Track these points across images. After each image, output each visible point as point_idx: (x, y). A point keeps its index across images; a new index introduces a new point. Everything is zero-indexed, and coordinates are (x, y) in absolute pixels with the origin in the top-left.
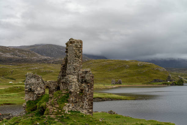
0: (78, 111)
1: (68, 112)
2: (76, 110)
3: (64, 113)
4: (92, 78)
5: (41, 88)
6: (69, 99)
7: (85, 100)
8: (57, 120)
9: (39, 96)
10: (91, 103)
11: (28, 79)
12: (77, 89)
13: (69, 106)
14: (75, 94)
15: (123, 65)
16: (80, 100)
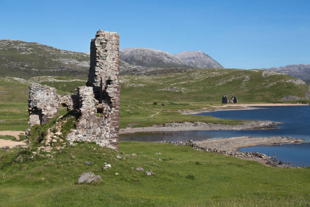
0: (94, 141)
1: (74, 142)
2: (89, 140)
3: (66, 144)
4: (116, 91)
5: (52, 106)
6: (78, 124)
7: (105, 125)
8: (49, 155)
9: (49, 119)
10: (116, 128)
11: (33, 94)
12: (91, 107)
13: (77, 133)
14: (88, 115)
15: (240, 76)
16: (96, 124)
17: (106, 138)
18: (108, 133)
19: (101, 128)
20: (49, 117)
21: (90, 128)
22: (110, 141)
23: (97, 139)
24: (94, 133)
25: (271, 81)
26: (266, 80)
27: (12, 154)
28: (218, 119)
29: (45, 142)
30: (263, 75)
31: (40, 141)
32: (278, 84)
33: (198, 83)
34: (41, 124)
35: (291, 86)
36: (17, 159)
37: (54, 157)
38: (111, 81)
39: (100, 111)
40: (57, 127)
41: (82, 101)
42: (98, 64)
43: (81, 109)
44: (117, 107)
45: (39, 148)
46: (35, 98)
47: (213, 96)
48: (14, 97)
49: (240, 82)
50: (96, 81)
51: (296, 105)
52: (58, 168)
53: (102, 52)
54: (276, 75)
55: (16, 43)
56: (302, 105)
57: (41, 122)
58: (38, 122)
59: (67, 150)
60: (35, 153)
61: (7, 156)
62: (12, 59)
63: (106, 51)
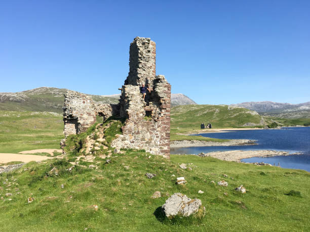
0: (143, 148)
1: (121, 149)
2: (137, 148)
3: (112, 152)
4: (167, 90)
5: (89, 114)
6: (124, 127)
7: (154, 129)
8: (93, 166)
9: (85, 128)
10: (167, 134)
11: (68, 101)
12: (139, 108)
13: (123, 140)
14: (136, 118)
15: (212, 109)
16: (145, 128)
17: (156, 145)
18: (158, 139)
19: (151, 133)
20: (85, 126)
21: (138, 133)
22: (161, 148)
23: (146, 146)
24: (143, 139)
25: (235, 113)
26: (231, 112)
27: (43, 166)
28: (208, 138)
29: (85, 150)
30: (229, 108)
31: (78, 150)
32: (240, 115)
33: (182, 115)
34: (77, 133)
35: (249, 116)
36: (50, 172)
37: (99, 168)
38: (159, 79)
39: (148, 113)
40: (98, 134)
41: (129, 101)
42: (140, 66)
43: (128, 110)
44: (167, 109)
45: (79, 158)
46: (70, 106)
47: (194, 124)
48: (50, 126)
49: (212, 113)
50: (138, 83)
51: (254, 129)
52: (114, 184)
53: (144, 53)
54: (238, 109)
55: (51, 89)
56: (258, 129)
57: (77, 131)
58: (74, 132)
59: (115, 159)
60: (73, 163)
61: (37, 168)
62: (49, 100)
63: (149, 51)
